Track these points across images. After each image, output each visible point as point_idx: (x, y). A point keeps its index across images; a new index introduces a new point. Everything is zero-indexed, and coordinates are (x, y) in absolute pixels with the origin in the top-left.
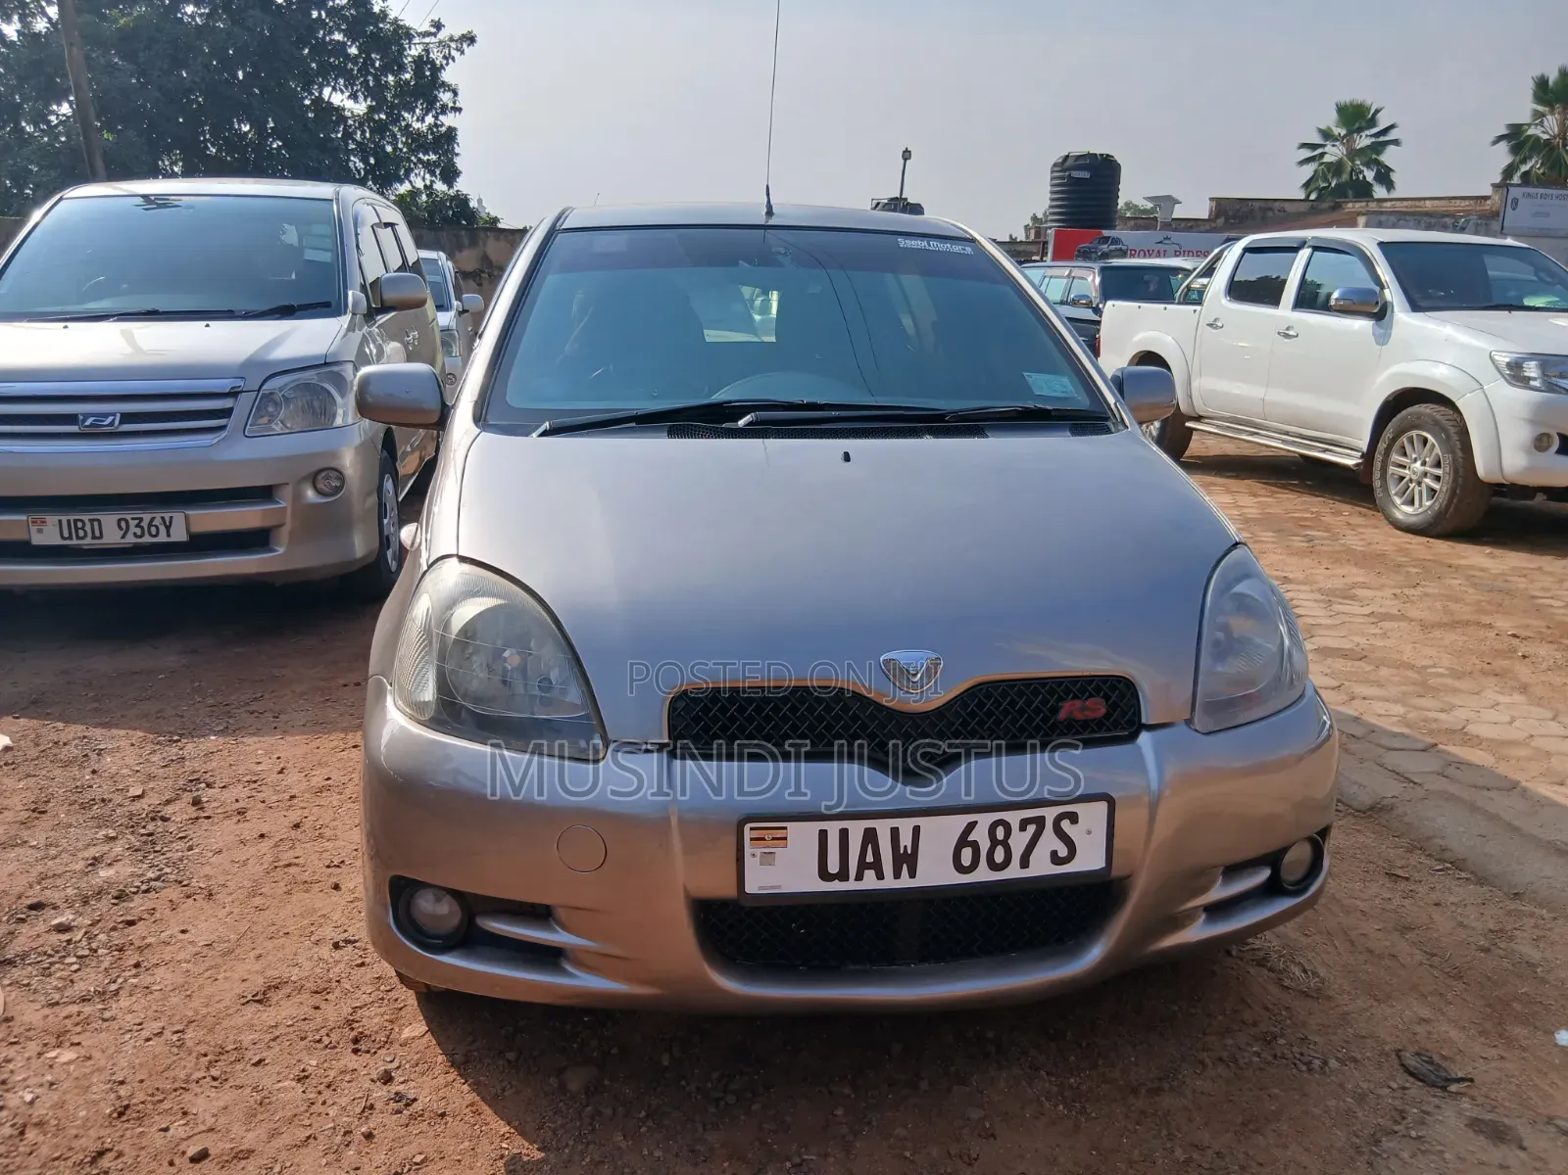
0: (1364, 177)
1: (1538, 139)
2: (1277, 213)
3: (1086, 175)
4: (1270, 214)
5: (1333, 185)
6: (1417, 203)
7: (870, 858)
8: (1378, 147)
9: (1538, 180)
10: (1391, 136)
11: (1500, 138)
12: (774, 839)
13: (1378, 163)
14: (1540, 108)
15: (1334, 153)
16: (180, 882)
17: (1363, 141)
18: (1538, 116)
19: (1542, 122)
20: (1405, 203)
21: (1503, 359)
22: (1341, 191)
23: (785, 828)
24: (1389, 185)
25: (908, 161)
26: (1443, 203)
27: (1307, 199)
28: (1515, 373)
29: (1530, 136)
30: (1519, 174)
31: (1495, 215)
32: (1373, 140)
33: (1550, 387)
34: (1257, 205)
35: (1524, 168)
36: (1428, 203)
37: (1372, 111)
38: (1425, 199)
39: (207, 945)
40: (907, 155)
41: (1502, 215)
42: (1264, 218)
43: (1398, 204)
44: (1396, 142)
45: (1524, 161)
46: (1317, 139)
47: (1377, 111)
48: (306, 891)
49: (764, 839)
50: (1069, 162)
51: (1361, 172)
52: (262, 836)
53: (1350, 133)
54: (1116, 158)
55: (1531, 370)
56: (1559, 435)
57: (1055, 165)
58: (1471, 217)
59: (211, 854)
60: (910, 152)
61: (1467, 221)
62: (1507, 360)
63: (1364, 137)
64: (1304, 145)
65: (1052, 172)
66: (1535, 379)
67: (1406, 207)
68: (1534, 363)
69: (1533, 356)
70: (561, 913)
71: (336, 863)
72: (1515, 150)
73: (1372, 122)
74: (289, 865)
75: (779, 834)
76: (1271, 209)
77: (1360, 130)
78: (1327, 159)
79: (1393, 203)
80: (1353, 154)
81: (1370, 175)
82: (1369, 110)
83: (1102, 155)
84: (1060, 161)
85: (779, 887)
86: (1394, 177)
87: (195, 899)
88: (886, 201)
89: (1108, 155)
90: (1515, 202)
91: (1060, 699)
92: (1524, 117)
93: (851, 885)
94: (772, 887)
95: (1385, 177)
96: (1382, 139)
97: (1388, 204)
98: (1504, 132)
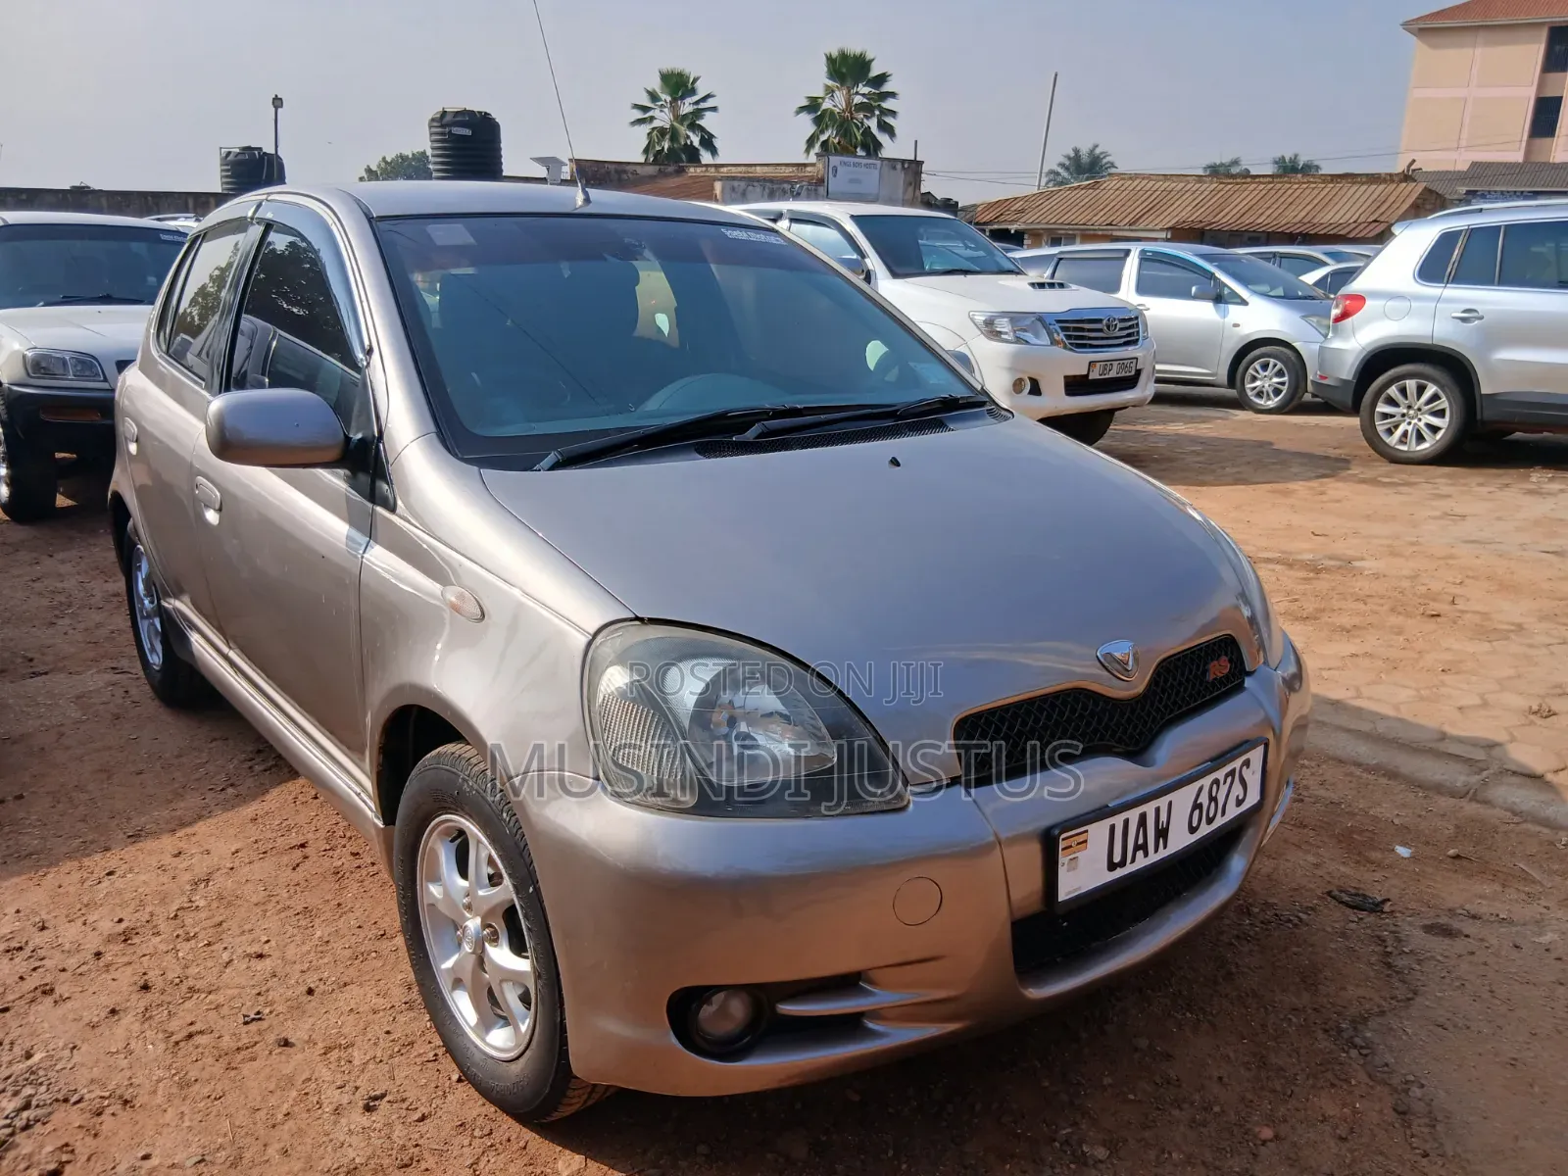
0: (691, 142)
1: (832, 112)
2: (630, 175)
3: (467, 132)
4: (625, 177)
5: (666, 150)
6: (750, 169)
7: (1141, 841)
8: (698, 113)
9: (836, 149)
10: (710, 103)
11: (802, 109)
12: (1079, 844)
13: (702, 129)
14: (830, 83)
15: (663, 118)
16: (66, 1100)
17: (686, 107)
18: (830, 91)
19: (832, 96)
20: (740, 169)
21: (980, 318)
22: (673, 156)
23: (1086, 831)
24: (714, 151)
25: (280, 110)
26: (771, 169)
27: (646, 163)
28: (990, 329)
29: (825, 111)
30: (819, 143)
31: (821, 181)
32: (695, 107)
33: (1018, 340)
34: (613, 166)
35: (823, 138)
36: (758, 168)
37: (691, 81)
38: (755, 165)
39: (199, 1162)
40: (277, 102)
41: (826, 180)
42: (620, 180)
43: (733, 169)
44: (714, 109)
45: (822, 132)
46: (646, 102)
47: (695, 80)
48: (254, 1059)
49: (1071, 846)
50: (448, 118)
51: (688, 137)
52: (113, 1012)
53: (674, 100)
54: (494, 116)
55: (1003, 325)
56: (1031, 379)
57: (433, 120)
58: (804, 183)
59: (67, 1052)
60: (281, 99)
61: (802, 187)
62: (984, 319)
63: (687, 104)
64: (636, 106)
65: (430, 127)
66: (1006, 333)
67: (740, 173)
68: (1006, 320)
69: (1004, 314)
70: (873, 974)
71: (253, 1016)
72: (818, 121)
73: (693, 92)
74: (190, 1036)
75: (1081, 838)
76: (625, 172)
77: (683, 98)
78: (656, 124)
79: (729, 168)
80: (682, 119)
81: (696, 140)
82: (688, 78)
83: (480, 113)
84: (438, 116)
85: (1079, 888)
86: (717, 143)
87: (113, 1114)
88: (238, 150)
89: (486, 113)
90: (835, 170)
91: (1206, 664)
92: (819, 92)
93: (1129, 869)
94: (1075, 890)
95: (708, 142)
96: (702, 105)
97: (725, 169)
98: (805, 103)
